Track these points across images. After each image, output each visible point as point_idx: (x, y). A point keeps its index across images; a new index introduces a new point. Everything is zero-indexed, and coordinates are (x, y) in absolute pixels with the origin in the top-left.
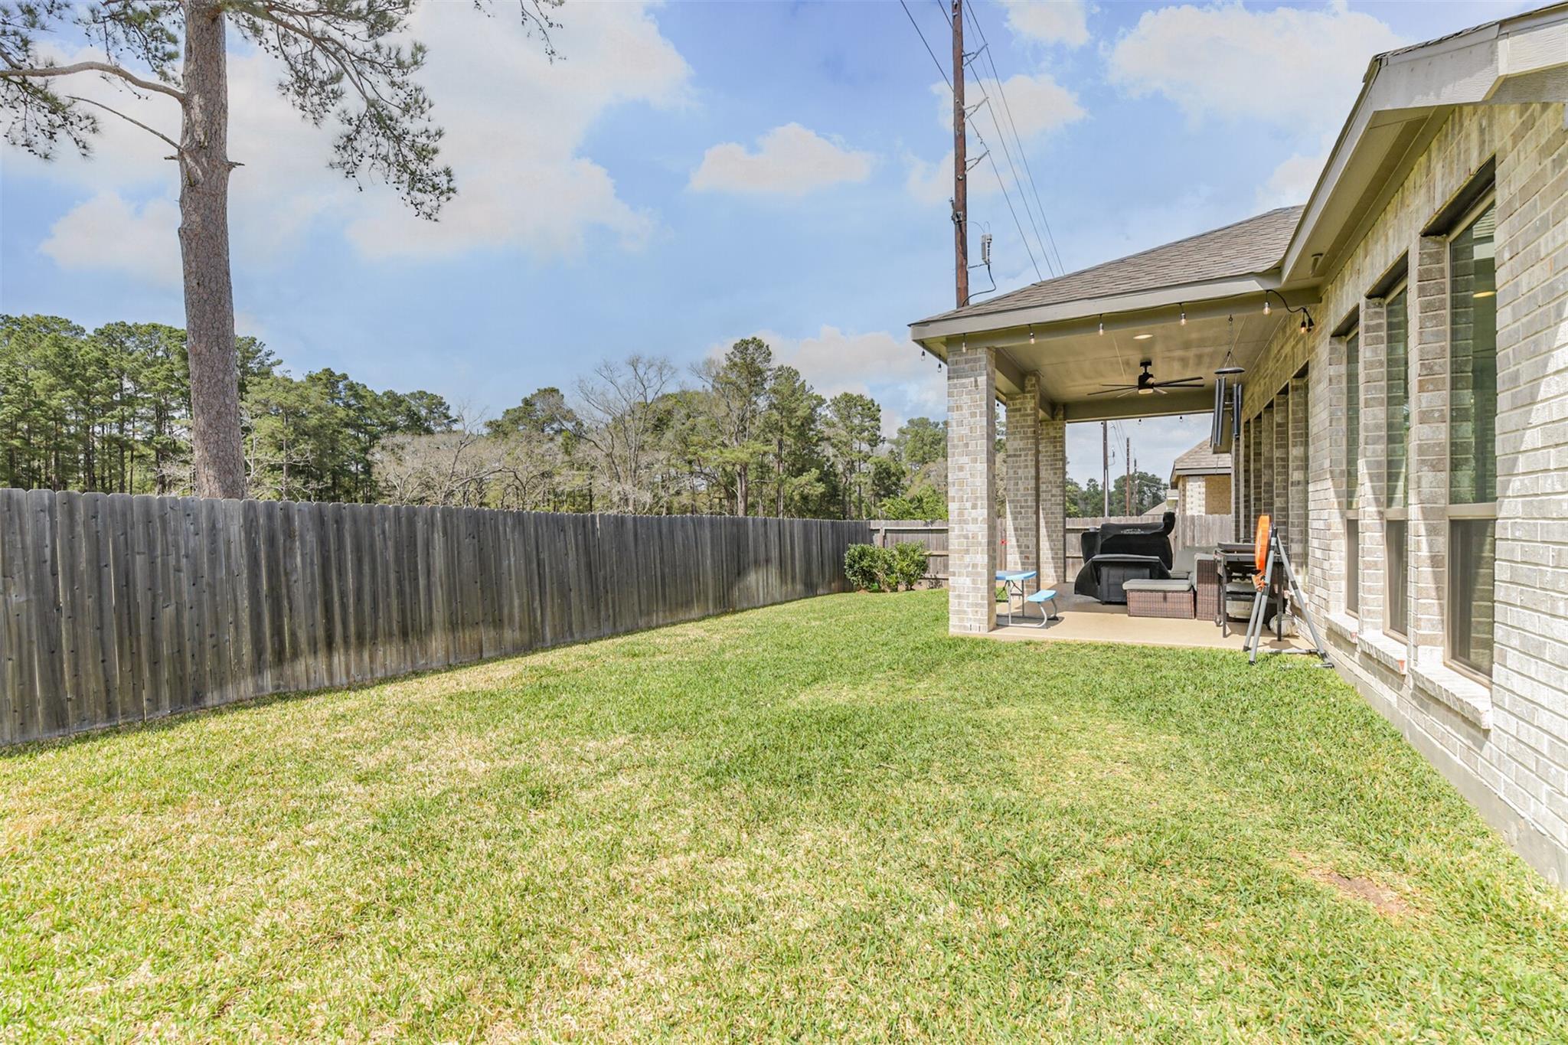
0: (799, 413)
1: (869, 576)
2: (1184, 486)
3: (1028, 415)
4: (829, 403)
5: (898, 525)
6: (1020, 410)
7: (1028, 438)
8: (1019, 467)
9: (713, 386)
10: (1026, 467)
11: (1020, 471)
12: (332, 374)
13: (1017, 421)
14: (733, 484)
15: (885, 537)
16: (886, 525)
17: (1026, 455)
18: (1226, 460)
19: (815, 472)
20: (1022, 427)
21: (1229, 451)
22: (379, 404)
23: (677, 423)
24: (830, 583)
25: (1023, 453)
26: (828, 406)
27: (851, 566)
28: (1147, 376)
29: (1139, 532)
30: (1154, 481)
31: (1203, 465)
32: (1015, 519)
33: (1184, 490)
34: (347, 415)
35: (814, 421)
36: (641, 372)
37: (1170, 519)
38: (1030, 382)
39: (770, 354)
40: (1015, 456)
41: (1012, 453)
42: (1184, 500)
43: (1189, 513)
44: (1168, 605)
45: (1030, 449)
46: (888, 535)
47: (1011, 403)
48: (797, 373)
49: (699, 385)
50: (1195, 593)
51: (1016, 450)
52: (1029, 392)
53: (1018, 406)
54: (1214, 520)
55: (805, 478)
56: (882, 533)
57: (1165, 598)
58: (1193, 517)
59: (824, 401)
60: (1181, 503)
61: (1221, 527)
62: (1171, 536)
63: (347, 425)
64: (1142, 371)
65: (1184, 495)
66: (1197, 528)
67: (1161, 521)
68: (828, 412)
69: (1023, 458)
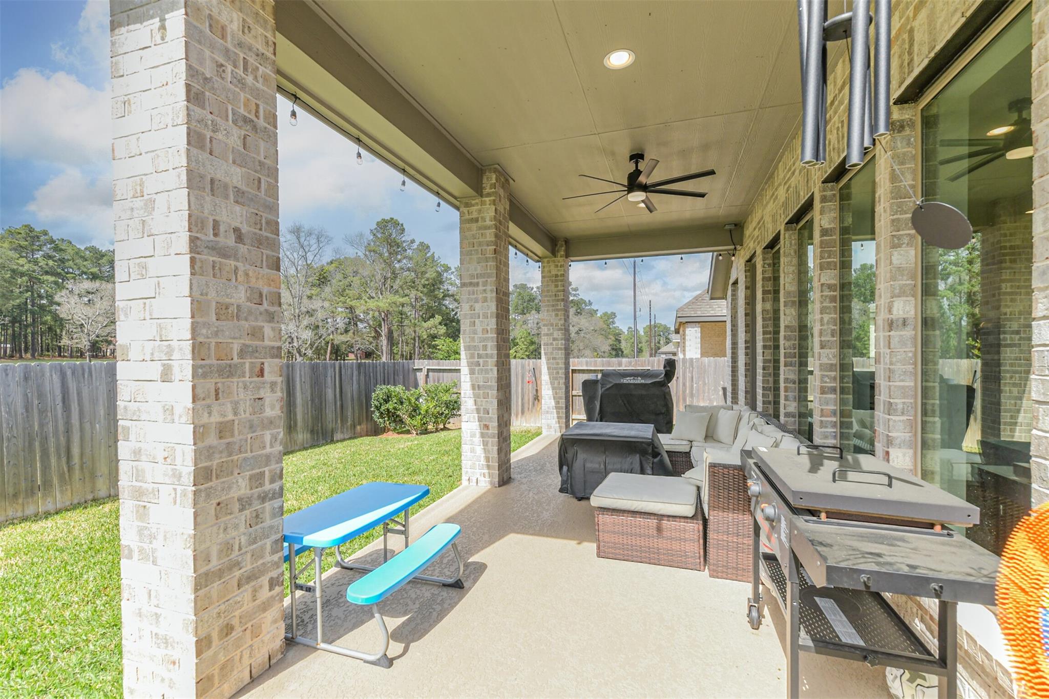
0: (427, 275)
1: (394, 417)
2: (684, 331)
3: (488, 228)
4: (453, 270)
5: (439, 365)
6: (477, 220)
7: (487, 260)
8: (476, 301)
9: (366, 255)
10: (485, 300)
11: (478, 306)
12: (31, 230)
13: (474, 237)
14: (380, 326)
15: (427, 376)
16: (428, 365)
17: (485, 284)
18: (721, 309)
19: (438, 318)
20: (480, 244)
21: (724, 297)
22: (81, 257)
23: (336, 281)
24: (354, 426)
25: (481, 281)
26: (452, 273)
27: (378, 408)
28: (637, 173)
29: (639, 381)
30: (666, 329)
31: (699, 313)
32: (472, 372)
33: (684, 335)
34: (47, 265)
35: (441, 282)
36: (302, 240)
37: (670, 366)
38: (490, 179)
39: (403, 230)
40: (471, 284)
41: (467, 281)
42: (684, 343)
43: (688, 357)
44: (662, 544)
45: (489, 276)
46: (431, 374)
47: (465, 210)
48: (428, 247)
49: (351, 252)
50: (705, 522)
51: (472, 276)
52: (489, 195)
53: (475, 215)
54: (709, 362)
55: (431, 322)
56: (425, 372)
57: (659, 529)
58: (691, 359)
59: (450, 268)
60: (681, 344)
61: (715, 368)
62: (672, 385)
63: (47, 273)
64: (631, 167)
65: (684, 339)
66: (695, 370)
67: (662, 368)
68: (452, 276)
69: (481, 288)
